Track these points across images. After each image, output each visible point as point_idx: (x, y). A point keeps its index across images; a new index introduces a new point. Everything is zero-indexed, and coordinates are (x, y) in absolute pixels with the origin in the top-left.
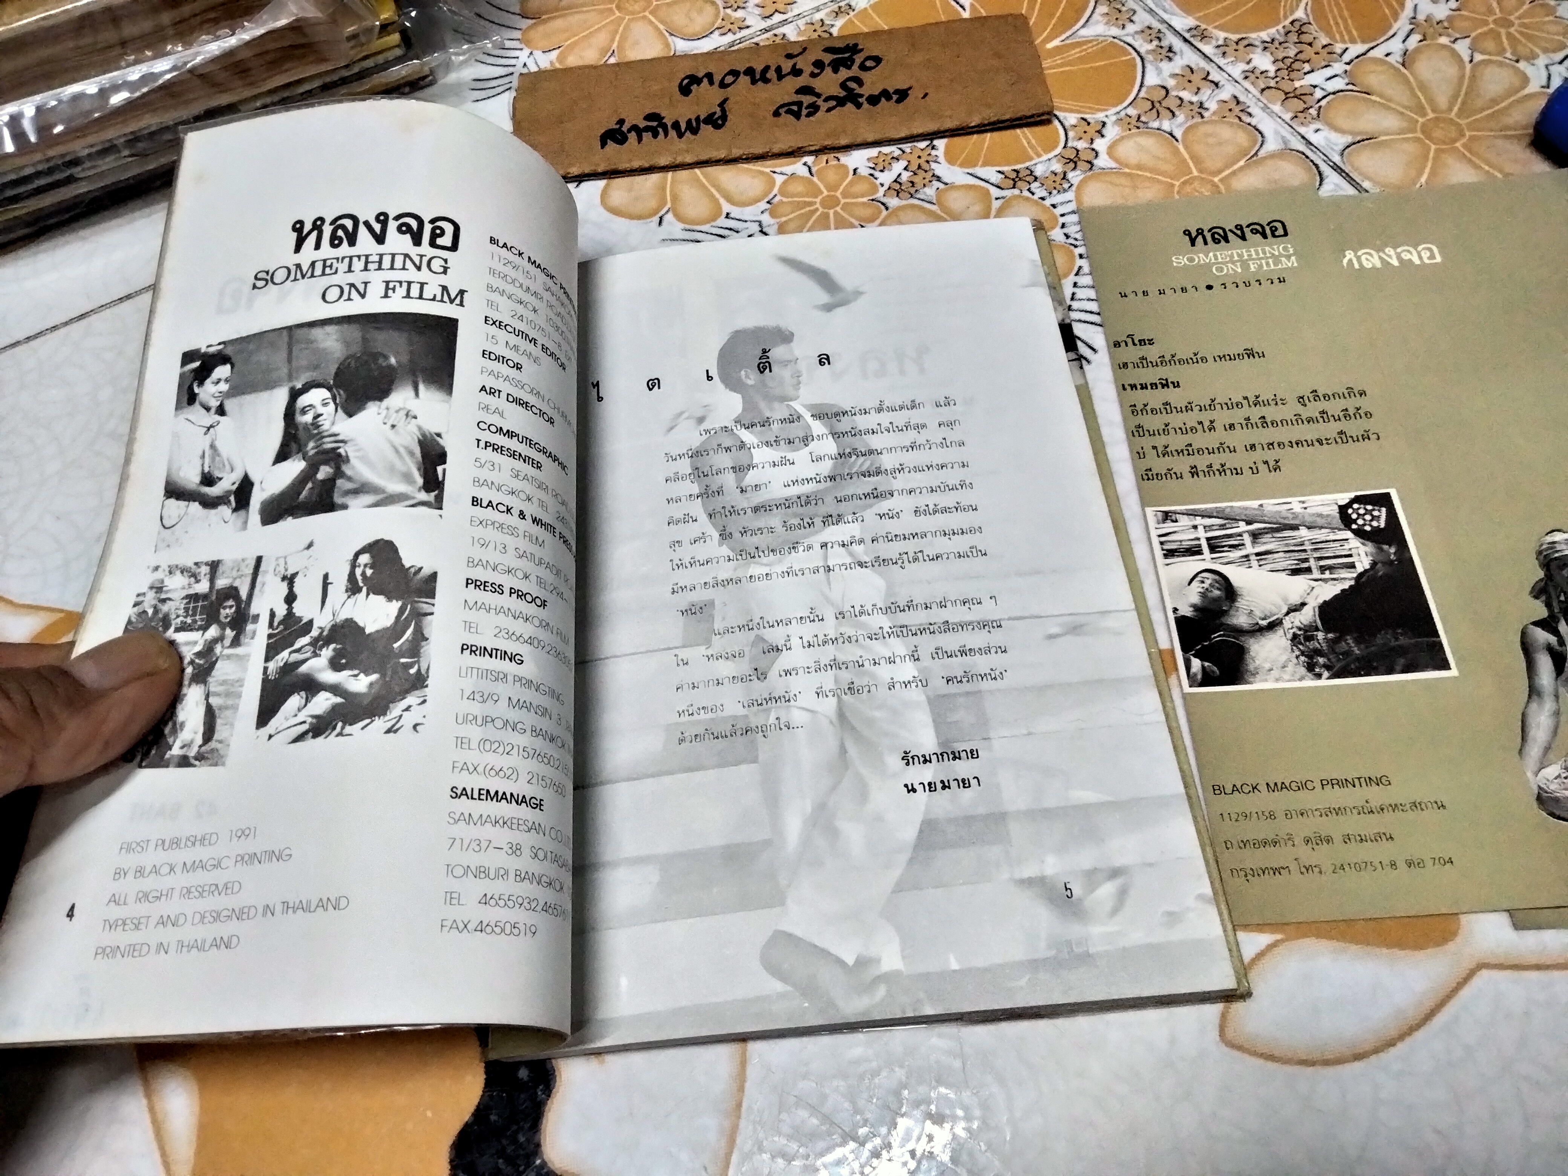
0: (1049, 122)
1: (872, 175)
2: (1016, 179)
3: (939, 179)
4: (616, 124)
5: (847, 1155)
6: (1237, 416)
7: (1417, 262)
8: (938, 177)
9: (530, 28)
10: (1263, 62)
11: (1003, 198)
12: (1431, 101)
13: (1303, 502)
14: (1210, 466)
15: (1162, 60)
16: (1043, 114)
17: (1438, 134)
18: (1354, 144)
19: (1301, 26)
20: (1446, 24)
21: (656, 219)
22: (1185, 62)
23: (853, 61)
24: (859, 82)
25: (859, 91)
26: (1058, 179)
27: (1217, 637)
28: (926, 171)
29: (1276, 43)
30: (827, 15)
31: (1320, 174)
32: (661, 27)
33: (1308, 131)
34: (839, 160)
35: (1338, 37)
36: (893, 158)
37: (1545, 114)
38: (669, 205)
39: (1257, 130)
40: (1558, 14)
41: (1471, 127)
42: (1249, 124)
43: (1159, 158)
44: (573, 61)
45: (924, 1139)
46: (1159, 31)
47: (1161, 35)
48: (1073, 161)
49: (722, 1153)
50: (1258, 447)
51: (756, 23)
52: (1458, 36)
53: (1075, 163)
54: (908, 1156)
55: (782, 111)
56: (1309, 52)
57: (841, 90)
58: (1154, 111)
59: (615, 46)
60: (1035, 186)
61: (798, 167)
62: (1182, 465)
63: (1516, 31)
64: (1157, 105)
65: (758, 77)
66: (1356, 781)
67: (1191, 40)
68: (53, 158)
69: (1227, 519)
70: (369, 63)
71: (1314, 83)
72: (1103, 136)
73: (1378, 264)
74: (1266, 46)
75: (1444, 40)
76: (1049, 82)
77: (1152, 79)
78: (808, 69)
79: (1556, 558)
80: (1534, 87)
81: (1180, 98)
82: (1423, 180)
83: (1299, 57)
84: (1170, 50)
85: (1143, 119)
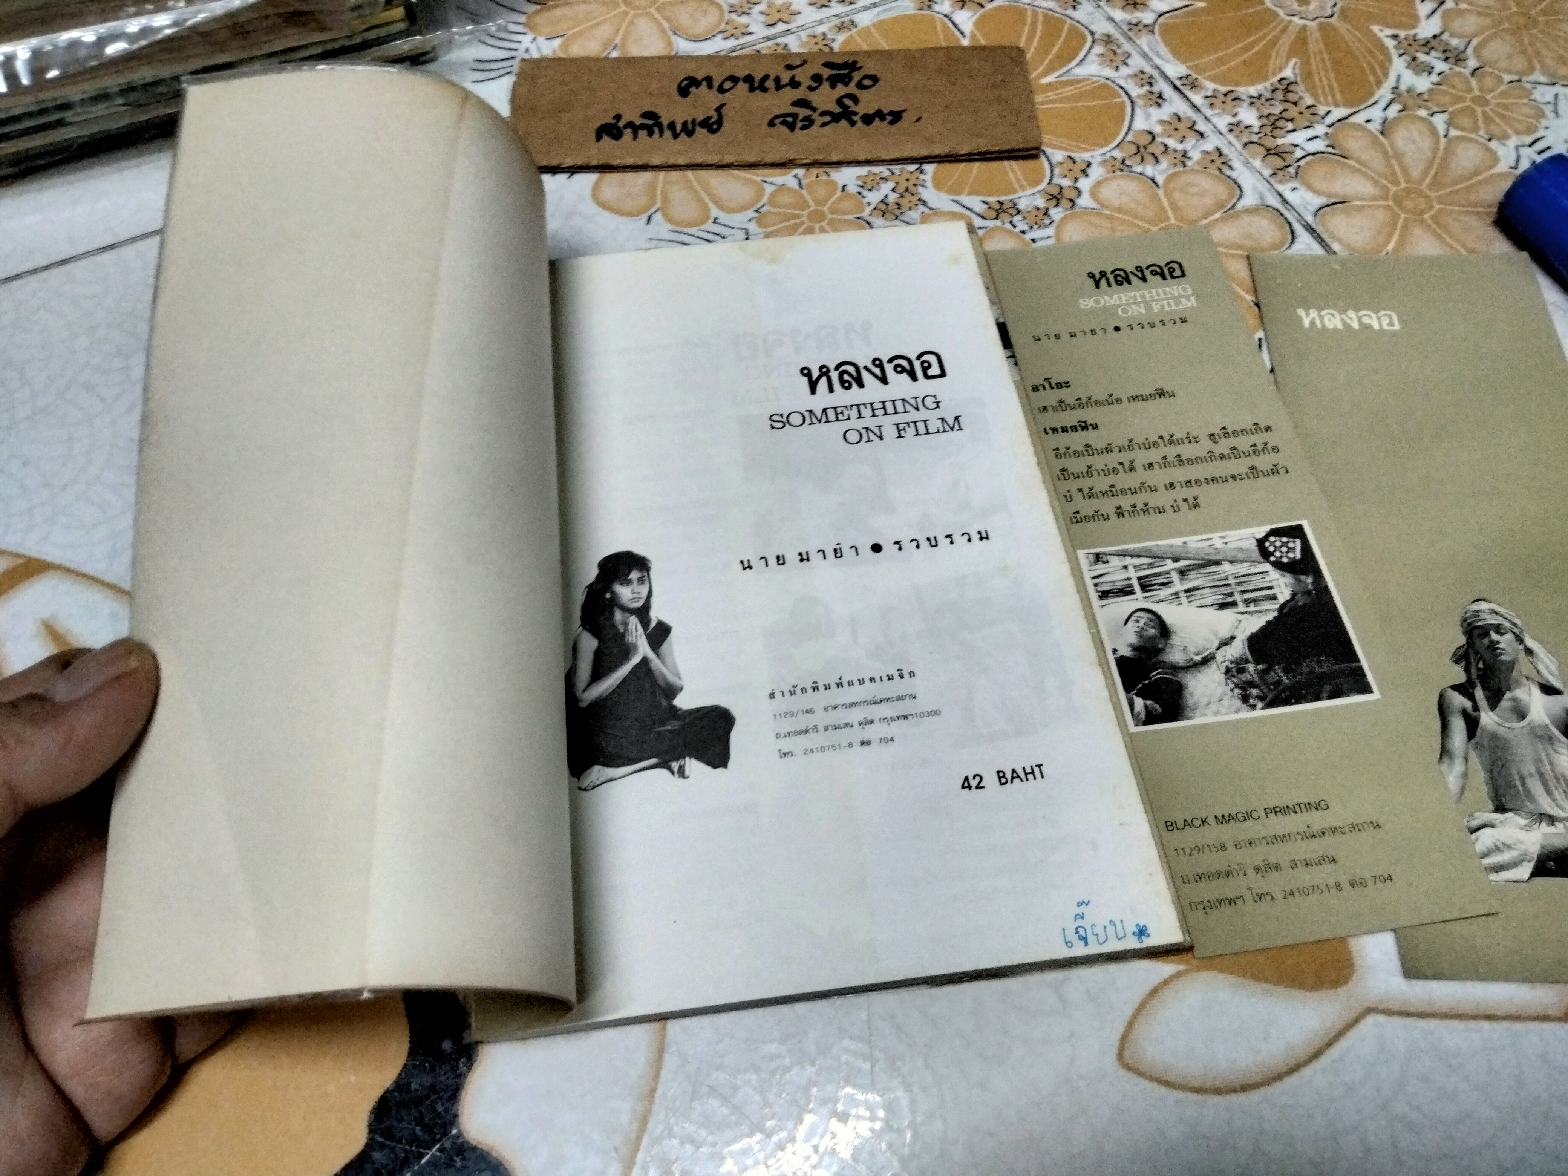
0: (1035, 157)
1: (860, 193)
2: (999, 211)
3: (924, 203)
4: (614, 118)
5: (753, 1145)
6: (1154, 456)
7: (1376, 326)
8: (924, 201)
9: (536, 13)
10: (1249, 116)
11: (985, 228)
12: (1404, 170)
13: (1223, 537)
14: (1134, 506)
15: (1151, 105)
16: (1031, 149)
17: (1409, 204)
18: (1328, 206)
19: (1288, 85)
20: (1426, 97)
21: (644, 218)
22: (1174, 110)
23: (851, 79)
24: (854, 99)
25: (853, 108)
26: (1040, 214)
27: (1155, 675)
28: (913, 195)
29: (1263, 99)
30: (830, 30)
31: (1293, 232)
32: (666, 25)
33: (1285, 189)
34: (829, 175)
35: (1322, 99)
36: (882, 178)
37: (1510, 195)
38: (658, 205)
39: (1236, 183)
40: (1533, 97)
41: (1440, 200)
42: (1229, 177)
43: (1139, 204)
44: (577, 51)
45: (828, 1136)
46: (1151, 77)
47: (1153, 81)
48: (1056, 199)
49: (633, 1136)
50: (1177, 485)
51: (759, 30)
52: (1436, 109)
53: (1058, 200)
54: (811, 1151)
55: (777, 121)
56: (1293, 112)
57: (836, 106)
58: (1139, 154)
59: (618, 40)
60: (1017, 219)
61: (788, 178)
62: (1107, 505)
63: (1492, 110)
64: (1142, 149)
65: (756, 84)
66: (1297, 807)
67: (1181, 88)
68: (43, 101)
69: (1154, 558)
70: (372, 35)
71: (1296, 143)
72: (1087, 176)
73: (1340, 326)
74: (1254, 101)
75: (1423, 113)
76: (1041, 116)
77: (1140, 124)
78: (806, 82)
79: (1478, 627)
80: (1503, 167)
81: (1165, 145)
82: (1390, 247)
83: (1284, 115)
84: (1160, 96)
85: (1128, 162)
